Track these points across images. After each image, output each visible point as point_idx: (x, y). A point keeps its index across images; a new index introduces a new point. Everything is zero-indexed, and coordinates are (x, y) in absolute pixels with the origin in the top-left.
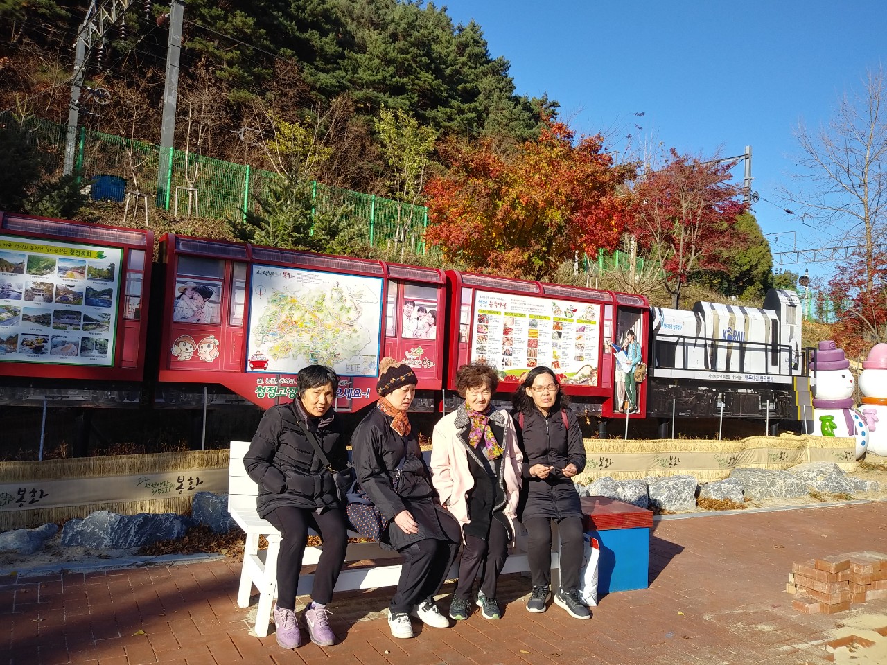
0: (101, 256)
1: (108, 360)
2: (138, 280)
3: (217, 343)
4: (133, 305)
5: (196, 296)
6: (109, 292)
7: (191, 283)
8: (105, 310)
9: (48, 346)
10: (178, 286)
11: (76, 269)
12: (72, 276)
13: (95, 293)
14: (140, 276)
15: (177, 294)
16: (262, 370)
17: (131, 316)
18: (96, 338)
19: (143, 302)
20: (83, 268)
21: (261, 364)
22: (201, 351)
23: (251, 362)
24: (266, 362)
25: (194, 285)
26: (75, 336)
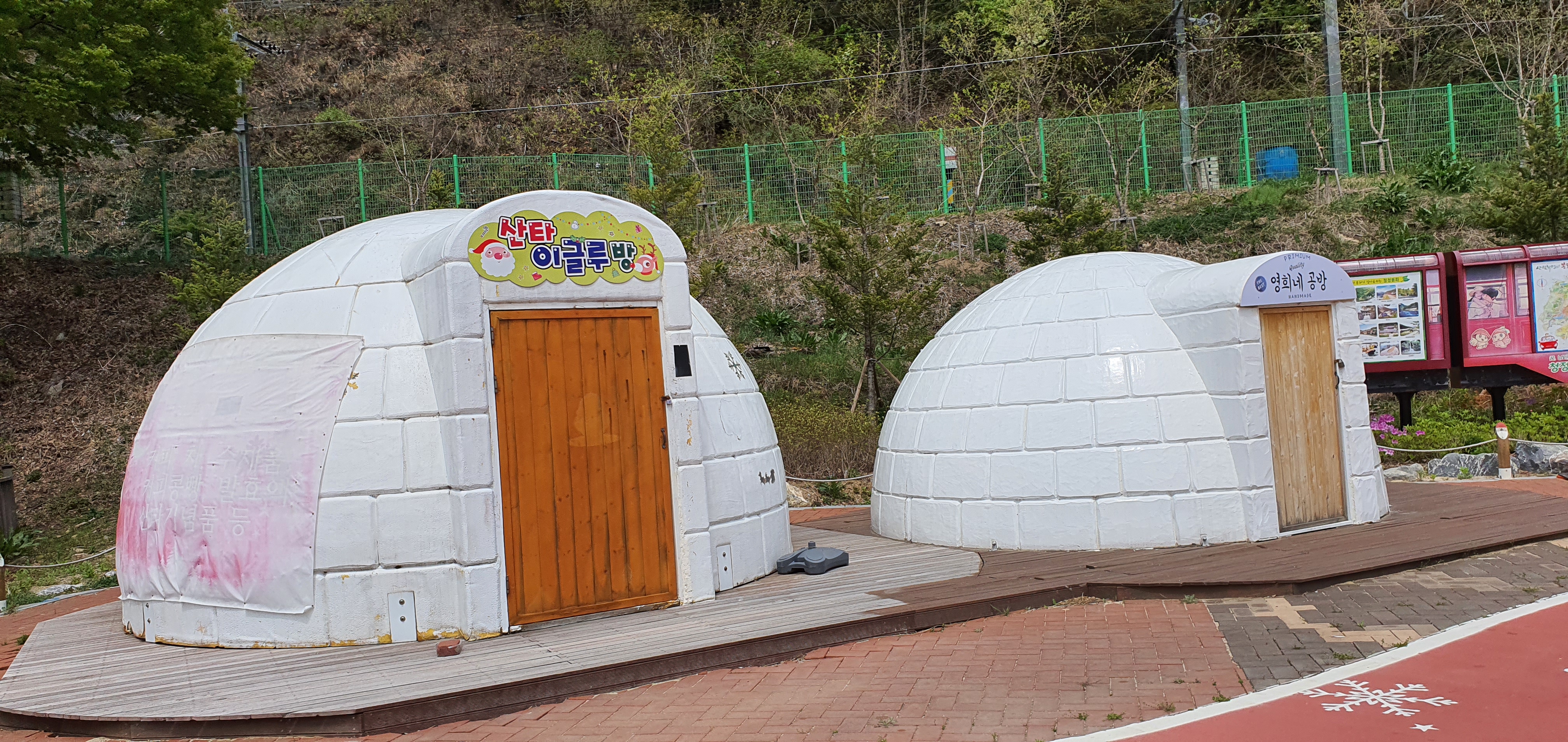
0: (1406, 280)
1: (1421, 356)
2: (1436, 292)
3: (1508, 332)
4: (1435, 312)
5: (1485, 296)
6: (1416, 305)
7: (1479, 288)
8: (1415, 319)
9: (1378, 350)
10: (1468, 292)
11: (1389, 292)
12: (1388, 298)
13: (1406, 307)
14: (1438, 289)
15: (1469, 298)
16: (1553, 349)
17: (1435, 320)
18: (1410, 340)
19: (1442, 309)
20: (1395, 291)
21: (1552, 344)
22: (1495, 340)
23: (1542, 344)
24: (1555, 342)
25: (1482, 289)
26: (1396, 340)
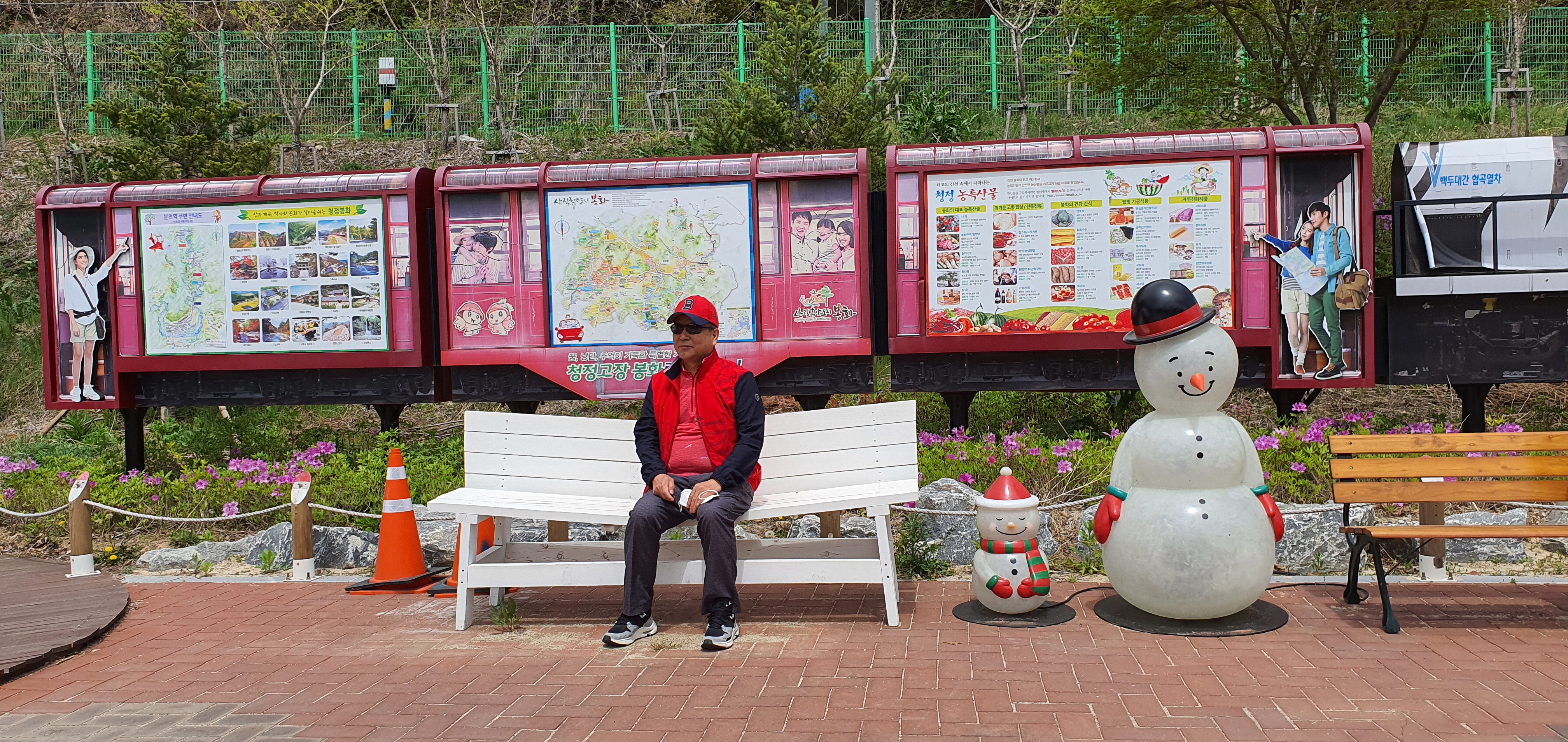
0: (361, 212)
1: (380, 343)
2: (403, 235)
3: (511, 309)
4: (402, 268)
6: (375, 254)
7: (469, 231)
8: (373, 279)
9: (319, 330)
10: (452, 236)
11: (337, 232)
12: (334, 241)
13: (361, 259)
14: (406, 230)
15: (453, 247)
16: (576, 342)
17: (402, 283)
18: (366, 315)
21: (573, 333)
22: (491, 321)
23: (560, 332)
24: (580, 330)
25: (473, 233)
26: (345, 315)
